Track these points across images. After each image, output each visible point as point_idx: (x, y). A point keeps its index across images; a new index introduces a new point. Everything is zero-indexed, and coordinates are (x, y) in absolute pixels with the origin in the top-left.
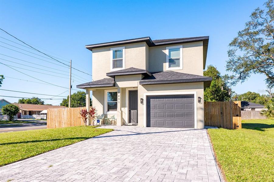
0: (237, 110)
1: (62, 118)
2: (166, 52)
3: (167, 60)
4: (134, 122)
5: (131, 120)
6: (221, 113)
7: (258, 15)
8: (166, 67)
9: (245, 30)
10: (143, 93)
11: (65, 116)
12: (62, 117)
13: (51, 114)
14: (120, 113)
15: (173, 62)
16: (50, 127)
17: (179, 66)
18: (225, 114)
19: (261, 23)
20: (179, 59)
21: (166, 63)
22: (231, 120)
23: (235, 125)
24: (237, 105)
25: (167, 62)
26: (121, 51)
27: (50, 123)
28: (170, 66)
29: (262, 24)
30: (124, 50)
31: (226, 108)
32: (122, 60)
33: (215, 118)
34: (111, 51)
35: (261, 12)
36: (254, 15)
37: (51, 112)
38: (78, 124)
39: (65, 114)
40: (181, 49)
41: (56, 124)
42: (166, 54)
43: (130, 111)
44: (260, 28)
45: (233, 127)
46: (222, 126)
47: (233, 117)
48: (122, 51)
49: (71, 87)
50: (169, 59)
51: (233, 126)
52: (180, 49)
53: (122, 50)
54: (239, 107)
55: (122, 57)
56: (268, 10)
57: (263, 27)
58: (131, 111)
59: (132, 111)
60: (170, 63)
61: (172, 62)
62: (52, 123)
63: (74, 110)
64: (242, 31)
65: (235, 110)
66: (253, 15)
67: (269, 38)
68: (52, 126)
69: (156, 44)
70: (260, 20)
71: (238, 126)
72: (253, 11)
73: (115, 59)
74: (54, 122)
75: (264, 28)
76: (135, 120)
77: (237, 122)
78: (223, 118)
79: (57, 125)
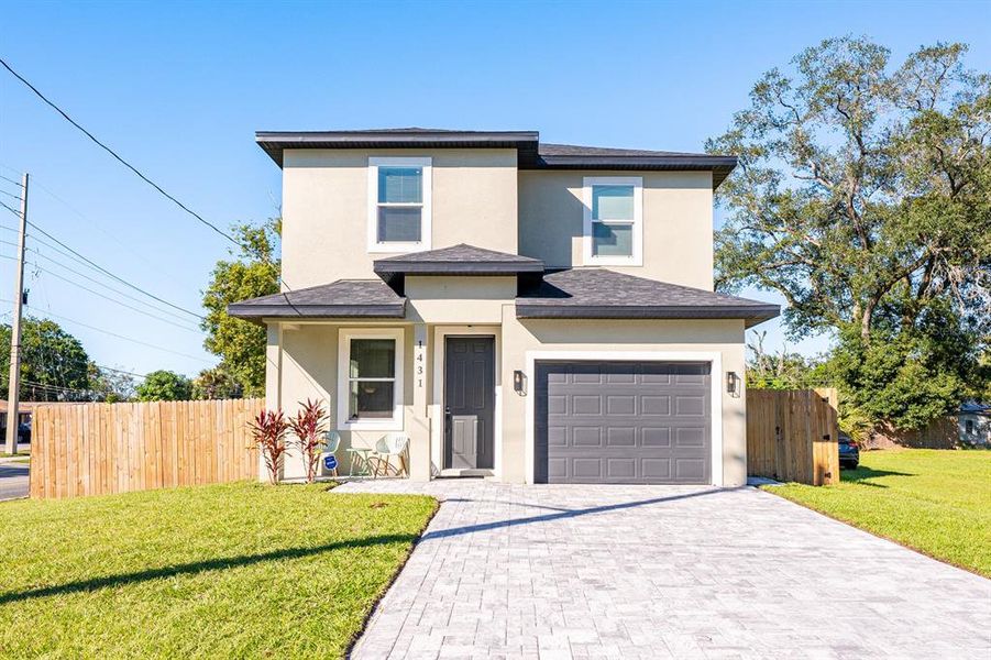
0: (825, 418)
1: (114, 447)
2: (584, 194)
3: (588, 227)
4: (466, 462)
5: (454, 455)
6: (777, 428)
7: (773, 95)
8: (582, 252)
9: (728, 137)
10: (520, 350)
11: (132, 440)
12: (119, 444)
13: (52, 430)
14: (424, 426)
15: (609, 236)
16: (47, 487)
17: (628, 252)
18: (787, 432)
19: (778, 120)
20: (628, 228)
21: (582, 236)
22: (808, 456)
23: (821, 468)
24: (825, 400)
25: (587, 235)
26: (416, 173)
27: (47, 469)
28: (595, 252)
29: (779, 126)
30: (427, 171)
31: (791, 412)
32: (417, 211)
33: (757, 447)
34: (370, 168)
35: (784, 84)
36: (761, 90)
37: (57, 420)
38: (202, 473)
39: (133, 428)
40: (638, 191)
41: (85, 478)
42: (583, 205)
43: (448, 420)
44: (773, 135)
45: (815, 479)
46: (780, 474)
47: (814, 443)
48: (421, 174)
49: (24, 299)
50: (594, 224)
51: (815, 474)
52: (635, 189)
53: (421, 171)
54: (832, 408)
55: (418, 196)
56: (805, 82)
57: (783, 136)
58: (454, 417)
59: (457, 420)
60: (599, 239)
61: (604, 235)
62: (58, 471)
63: (179, 414)
64: (719, 139)
65: (820, 418)
66: (757, 90)
67: (803, 173)
68: (59, 487)
69: (549, 163)
70: (779, 112)
71: (829, 475)
72: (759, 78)
73: (388, 204)
74: (72, 467)
75: (785, 139)
76: (467, 458)
77: (825, 459)
78: (783, 449)
79: (86, 483)
